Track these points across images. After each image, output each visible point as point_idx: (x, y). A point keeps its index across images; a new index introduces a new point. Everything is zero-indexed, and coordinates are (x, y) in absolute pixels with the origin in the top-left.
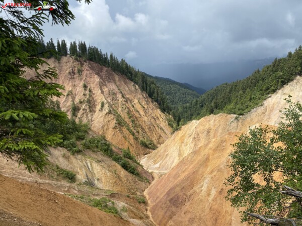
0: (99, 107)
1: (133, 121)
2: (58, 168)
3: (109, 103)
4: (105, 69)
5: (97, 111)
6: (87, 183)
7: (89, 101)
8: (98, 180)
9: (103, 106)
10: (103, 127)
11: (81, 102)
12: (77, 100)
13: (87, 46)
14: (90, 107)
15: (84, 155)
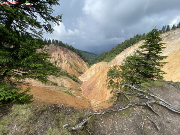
0: (64, 61)
1: (75, 65)
2: (51, 82)
3: (67, 60)
4: (65, 48)
5: (63, 63)
6: (61, 86)
7: (60, 59)
8: (65, 85)
9: (65, 61)
10: (66, 68)
11: (58, 60)
12: (56, 59)
13: (58, 41)
14: (61, 61)
15: (60, 77)
